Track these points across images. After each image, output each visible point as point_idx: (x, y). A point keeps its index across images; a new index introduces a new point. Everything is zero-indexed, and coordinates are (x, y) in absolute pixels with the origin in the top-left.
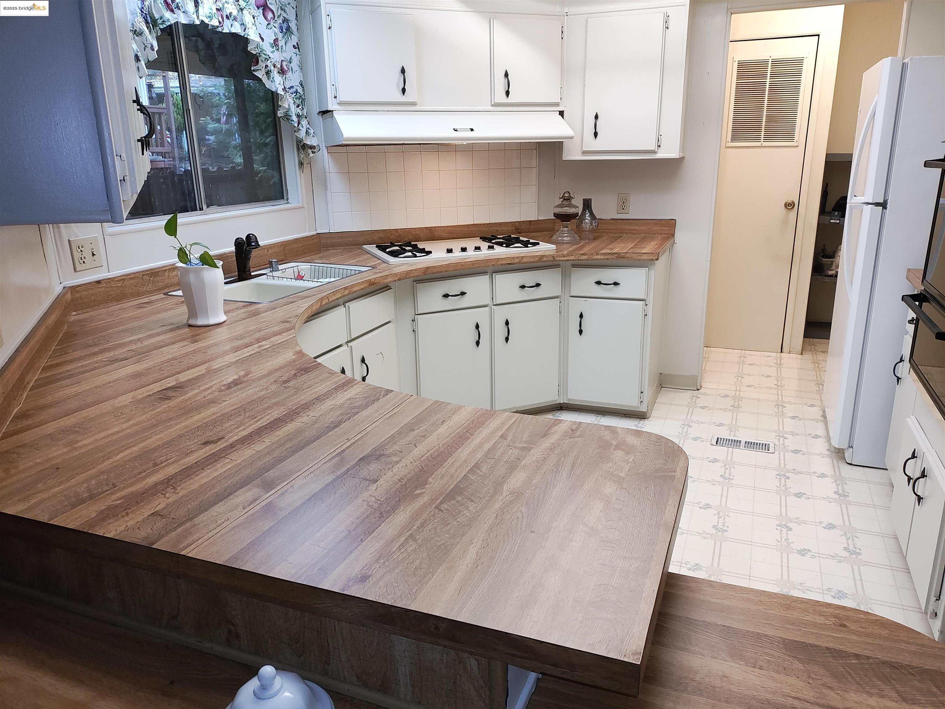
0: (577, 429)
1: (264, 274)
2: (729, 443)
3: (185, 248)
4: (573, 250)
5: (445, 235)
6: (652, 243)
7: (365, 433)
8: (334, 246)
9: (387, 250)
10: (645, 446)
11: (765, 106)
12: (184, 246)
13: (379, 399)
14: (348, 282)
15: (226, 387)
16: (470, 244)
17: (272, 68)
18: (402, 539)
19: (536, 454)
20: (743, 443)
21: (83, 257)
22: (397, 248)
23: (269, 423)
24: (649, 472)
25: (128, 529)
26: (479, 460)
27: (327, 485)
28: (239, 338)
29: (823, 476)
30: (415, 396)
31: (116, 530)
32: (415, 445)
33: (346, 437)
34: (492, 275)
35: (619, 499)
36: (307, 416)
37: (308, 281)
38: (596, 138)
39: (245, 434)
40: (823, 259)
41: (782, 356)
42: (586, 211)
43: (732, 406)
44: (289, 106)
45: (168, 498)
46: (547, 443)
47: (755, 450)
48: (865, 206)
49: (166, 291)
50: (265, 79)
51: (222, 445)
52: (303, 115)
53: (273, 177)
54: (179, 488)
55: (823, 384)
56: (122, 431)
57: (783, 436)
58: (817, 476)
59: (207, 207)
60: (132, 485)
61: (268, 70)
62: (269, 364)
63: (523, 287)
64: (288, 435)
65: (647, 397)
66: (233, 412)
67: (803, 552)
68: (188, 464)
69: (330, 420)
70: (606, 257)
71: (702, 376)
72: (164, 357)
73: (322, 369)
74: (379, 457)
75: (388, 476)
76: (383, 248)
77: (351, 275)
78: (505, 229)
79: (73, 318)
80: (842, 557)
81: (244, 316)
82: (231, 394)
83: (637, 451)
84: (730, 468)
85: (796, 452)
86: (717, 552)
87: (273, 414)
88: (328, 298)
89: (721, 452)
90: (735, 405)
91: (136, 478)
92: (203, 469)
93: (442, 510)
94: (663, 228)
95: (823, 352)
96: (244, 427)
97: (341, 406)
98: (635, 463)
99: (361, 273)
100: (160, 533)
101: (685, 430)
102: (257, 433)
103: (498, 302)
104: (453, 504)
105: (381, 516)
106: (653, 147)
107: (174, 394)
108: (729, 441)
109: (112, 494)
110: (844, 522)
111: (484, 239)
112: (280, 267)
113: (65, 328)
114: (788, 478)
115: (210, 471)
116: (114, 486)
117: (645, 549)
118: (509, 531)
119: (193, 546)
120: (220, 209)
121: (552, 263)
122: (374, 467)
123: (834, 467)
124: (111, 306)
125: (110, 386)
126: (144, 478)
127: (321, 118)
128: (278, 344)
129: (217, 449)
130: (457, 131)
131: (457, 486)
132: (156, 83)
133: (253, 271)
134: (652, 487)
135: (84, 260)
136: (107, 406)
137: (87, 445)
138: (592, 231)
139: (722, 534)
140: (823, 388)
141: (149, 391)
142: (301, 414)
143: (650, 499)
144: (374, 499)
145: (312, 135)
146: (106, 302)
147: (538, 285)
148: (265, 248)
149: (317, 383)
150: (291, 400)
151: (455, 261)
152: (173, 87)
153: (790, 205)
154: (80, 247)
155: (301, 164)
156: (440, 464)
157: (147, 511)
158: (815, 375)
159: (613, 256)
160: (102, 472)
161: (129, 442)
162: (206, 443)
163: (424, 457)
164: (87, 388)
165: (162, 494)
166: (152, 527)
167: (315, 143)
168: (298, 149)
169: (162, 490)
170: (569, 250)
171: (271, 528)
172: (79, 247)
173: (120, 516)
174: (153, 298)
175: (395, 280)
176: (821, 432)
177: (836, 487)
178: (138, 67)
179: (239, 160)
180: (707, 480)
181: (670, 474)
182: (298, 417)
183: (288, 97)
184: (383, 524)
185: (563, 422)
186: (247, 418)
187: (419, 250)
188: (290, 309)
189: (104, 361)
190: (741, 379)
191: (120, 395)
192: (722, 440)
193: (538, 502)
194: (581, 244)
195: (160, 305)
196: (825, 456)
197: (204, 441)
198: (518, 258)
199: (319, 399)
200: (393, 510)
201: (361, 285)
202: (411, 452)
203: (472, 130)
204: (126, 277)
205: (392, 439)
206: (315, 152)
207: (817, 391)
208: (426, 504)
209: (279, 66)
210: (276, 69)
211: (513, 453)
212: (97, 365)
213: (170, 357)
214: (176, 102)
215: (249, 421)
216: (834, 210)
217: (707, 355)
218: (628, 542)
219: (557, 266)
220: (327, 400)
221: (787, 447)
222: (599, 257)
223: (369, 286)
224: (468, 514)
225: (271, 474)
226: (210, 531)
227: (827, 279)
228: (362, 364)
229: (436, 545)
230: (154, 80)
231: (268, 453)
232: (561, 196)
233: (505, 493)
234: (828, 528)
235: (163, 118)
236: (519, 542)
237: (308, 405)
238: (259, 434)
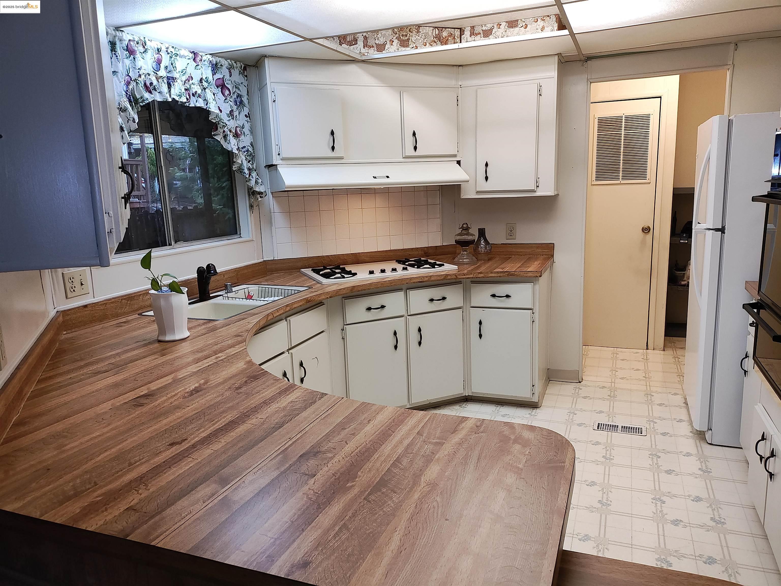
0: (481, 425)
1: (220, 295)
2: (608, 428)
3: (157, 279)
4: (472, 270)
5: (367, 259)
6: (536, 263)
7: (305, 432)
8: (277, 270)
9: (321, 273)
10: (538, 440)
11: (622, 152)
12: (156, 277)
13: (315, 402)
14: (289, 300)
15: (189, 394)
16: (388, 266)
17: (229, 133)
18: (337, 528)
19: (447, 448)
20: (620, 427)
21: (73, 286)
22: (329, 271)
23: (225, 425)
24: (542, 463)
25: (107, 523)
26: (400, 455)
27: (273, 480)
28: (200, 351)
29: (688, 454)
30: (345, 399)
31: (97, 524)
32: (346, 443)
33: (289, 436)
34: (406, 291)
35: (518, 489)
36: (256, 418)
37: (257, 300)
38: (487, 181)
39: (205, 436)
40: (676, 272)
41: (648, 352)
42: (481, 238)
43: (609, 395)
44: (242, 161)
45: (141, 494)
46: (457, 438)
47: (630, 433)
48: (707, 232)
49: (140, 312)
50: (222, 142)
51: (185, 445)
52: (253, 168)
53: (228, 213)
54: (150, 485)
55: (683, 375)
56: (103, 434)
57: (652, 421)
58: (683, 455)
59: (175, 243)
60: (110, 482)
61: (225, 134)
62: (224, 373)
63: (432, 300)
64: (240, 435)
65: (537, 390)
66: (194, 416)
67: (676, 522)
68: (157, 463)
69: (275, 422)
70: (499, 275)
71: (582, 371)
72: (138, 368)
73: (268, 377)
74: (316, 454)
75: (324, 471)
76: (317, 272)
77: (291, 295)
78: (416, 253)
79: (63, 337)
80: (709, 526)
81: (204, 331)
82: (193, 400)
83: (531, 444)
84: (611, 449)
85: (664, 434)
86: (603, 524)
87: (227, 417)
88: (273, 315)
89: (602, 435)
90: (612, 395)
91: (114, 477)
92: (170, 467)
93: (369, 501)
94: (544, 250)
95: (682, 348)
96: (203, 429)
97: (284, 408)
98: (531, 456)
99: (299, 292)
100: (134, 526)
101: (571, 417)
102: (215, 435)
103: (412, 313)
104: (379, 496)
105: (319, 507)
106: (533, 187)
107: (145, 401)
108: (608, 426)
109: (94, 491)
110: (709, 494)
111: (399, 262)
112: (234, 289)
113: (57, 345)
114: (659, 457)
115: (176, 469)
116: (96, 484)
117: (542, 533)
118: (427, 519)
119: (162, 537)
120: (185, 244)
121: (454, 281)
122: (312, 462)
123: (697, 447)
124: (95, 326)
125: (93, 395)
126: (121, 476)
127: (267, 170)
128: (233, 355)
129: (181, 450)
130: (376, 178)
131: (382, 479)
132: (134, 140)
133: (212, 293)
134: (546, 477)
135: (74, 289)
136: (90, 413)
137: (73, 448)
138: (487, 253)
139: (607, 508)
140: (683, 378)
141: (126, 399)
142: (251, 417)
143: (545, 488)
144: (312, 492)
145: (260, 184)
146: (91, 322)
147: (444, 298)
148: (221, 274)
149: (264, 389)
150: (242, 405)
151: (376, 281)
152: (148, 144)
153: (646, 230)
154: (72, 279)
155: (251, 206)
156: (368, 459)
157: (123, 506)
158: (676, 368)
159: (504, 274)
160: (86, 472)
161: (108, 444)
162: (172, 444)
163: (354, 453)
164: (74, 397)
165: (136, 490)
166: (127, 521)
167: (263, 190)
168: (249, 195)
169: (136, 487)
170: (468, 270)
171: (226, 520)
172: (70, 278)
173: (100, 511)
174: (130, 318)
175: (328, 298)
176: (684, 416)
177: (700, 464)
178: (122, 136)
179: (200, 200)
180: (592, 461)
181: (560, 464)
182: (249, 419)
183: (241, 154)
184: (321, 514)
185: (469, 419)
186: (206, 421)
187: (347, 272)
188: (242, 324)
189: (88, 374)
190: (615, 373)
191: (101, 403)
192: (603, 425)
193: (451, 492)
194: (478, 264)
195: (134, 324)
196: (689, 437)
197: (170, 442)
198: (427, 277)
199: (267, 403)
200: (328, 502)
201: (299, 302)
202: (343, 449)
203: (388, 177)
204: (108, 302)
205: (328, 437)
206: (262, 197)
207: (679, 381)
208: (357, 496)
209: (234, 131)
210: (231, 134)
211: (428, 448)
212: (83, 377)
213: (143, 368)
214: (150, 155)
215: (208, 424)
216: (683, 232)
217: (586, 353)
218: (528, 527)
219: (460, 283)
220: (273, 403)
221: (656, 430)
222: (493, 275)
223: (306, 303)
224: (392, 505)
225: (227, 471)
226: (176, 523)
227: (680, 288)
228: (300, 368)
229: (366, 533)
230: (133, 138)
231: (224, 452)
232: (461, 227)
233: (423, 484)
234: (696, 501)
235: (139, 168)
236: (435, 529)
237: (257, 408)
238: (217, 435)
